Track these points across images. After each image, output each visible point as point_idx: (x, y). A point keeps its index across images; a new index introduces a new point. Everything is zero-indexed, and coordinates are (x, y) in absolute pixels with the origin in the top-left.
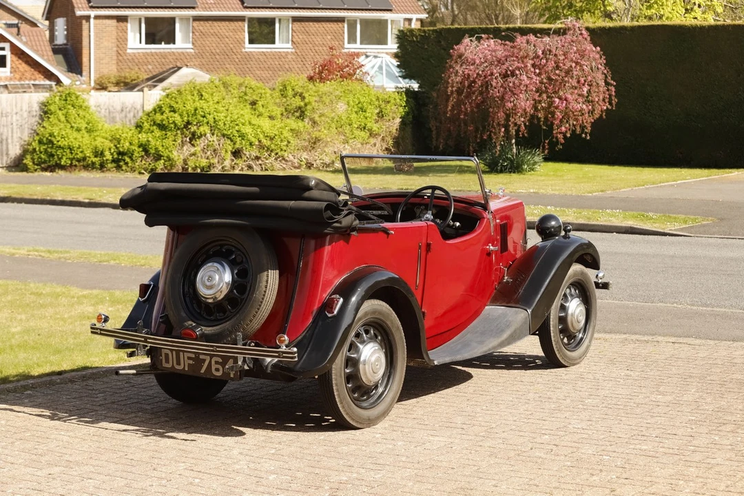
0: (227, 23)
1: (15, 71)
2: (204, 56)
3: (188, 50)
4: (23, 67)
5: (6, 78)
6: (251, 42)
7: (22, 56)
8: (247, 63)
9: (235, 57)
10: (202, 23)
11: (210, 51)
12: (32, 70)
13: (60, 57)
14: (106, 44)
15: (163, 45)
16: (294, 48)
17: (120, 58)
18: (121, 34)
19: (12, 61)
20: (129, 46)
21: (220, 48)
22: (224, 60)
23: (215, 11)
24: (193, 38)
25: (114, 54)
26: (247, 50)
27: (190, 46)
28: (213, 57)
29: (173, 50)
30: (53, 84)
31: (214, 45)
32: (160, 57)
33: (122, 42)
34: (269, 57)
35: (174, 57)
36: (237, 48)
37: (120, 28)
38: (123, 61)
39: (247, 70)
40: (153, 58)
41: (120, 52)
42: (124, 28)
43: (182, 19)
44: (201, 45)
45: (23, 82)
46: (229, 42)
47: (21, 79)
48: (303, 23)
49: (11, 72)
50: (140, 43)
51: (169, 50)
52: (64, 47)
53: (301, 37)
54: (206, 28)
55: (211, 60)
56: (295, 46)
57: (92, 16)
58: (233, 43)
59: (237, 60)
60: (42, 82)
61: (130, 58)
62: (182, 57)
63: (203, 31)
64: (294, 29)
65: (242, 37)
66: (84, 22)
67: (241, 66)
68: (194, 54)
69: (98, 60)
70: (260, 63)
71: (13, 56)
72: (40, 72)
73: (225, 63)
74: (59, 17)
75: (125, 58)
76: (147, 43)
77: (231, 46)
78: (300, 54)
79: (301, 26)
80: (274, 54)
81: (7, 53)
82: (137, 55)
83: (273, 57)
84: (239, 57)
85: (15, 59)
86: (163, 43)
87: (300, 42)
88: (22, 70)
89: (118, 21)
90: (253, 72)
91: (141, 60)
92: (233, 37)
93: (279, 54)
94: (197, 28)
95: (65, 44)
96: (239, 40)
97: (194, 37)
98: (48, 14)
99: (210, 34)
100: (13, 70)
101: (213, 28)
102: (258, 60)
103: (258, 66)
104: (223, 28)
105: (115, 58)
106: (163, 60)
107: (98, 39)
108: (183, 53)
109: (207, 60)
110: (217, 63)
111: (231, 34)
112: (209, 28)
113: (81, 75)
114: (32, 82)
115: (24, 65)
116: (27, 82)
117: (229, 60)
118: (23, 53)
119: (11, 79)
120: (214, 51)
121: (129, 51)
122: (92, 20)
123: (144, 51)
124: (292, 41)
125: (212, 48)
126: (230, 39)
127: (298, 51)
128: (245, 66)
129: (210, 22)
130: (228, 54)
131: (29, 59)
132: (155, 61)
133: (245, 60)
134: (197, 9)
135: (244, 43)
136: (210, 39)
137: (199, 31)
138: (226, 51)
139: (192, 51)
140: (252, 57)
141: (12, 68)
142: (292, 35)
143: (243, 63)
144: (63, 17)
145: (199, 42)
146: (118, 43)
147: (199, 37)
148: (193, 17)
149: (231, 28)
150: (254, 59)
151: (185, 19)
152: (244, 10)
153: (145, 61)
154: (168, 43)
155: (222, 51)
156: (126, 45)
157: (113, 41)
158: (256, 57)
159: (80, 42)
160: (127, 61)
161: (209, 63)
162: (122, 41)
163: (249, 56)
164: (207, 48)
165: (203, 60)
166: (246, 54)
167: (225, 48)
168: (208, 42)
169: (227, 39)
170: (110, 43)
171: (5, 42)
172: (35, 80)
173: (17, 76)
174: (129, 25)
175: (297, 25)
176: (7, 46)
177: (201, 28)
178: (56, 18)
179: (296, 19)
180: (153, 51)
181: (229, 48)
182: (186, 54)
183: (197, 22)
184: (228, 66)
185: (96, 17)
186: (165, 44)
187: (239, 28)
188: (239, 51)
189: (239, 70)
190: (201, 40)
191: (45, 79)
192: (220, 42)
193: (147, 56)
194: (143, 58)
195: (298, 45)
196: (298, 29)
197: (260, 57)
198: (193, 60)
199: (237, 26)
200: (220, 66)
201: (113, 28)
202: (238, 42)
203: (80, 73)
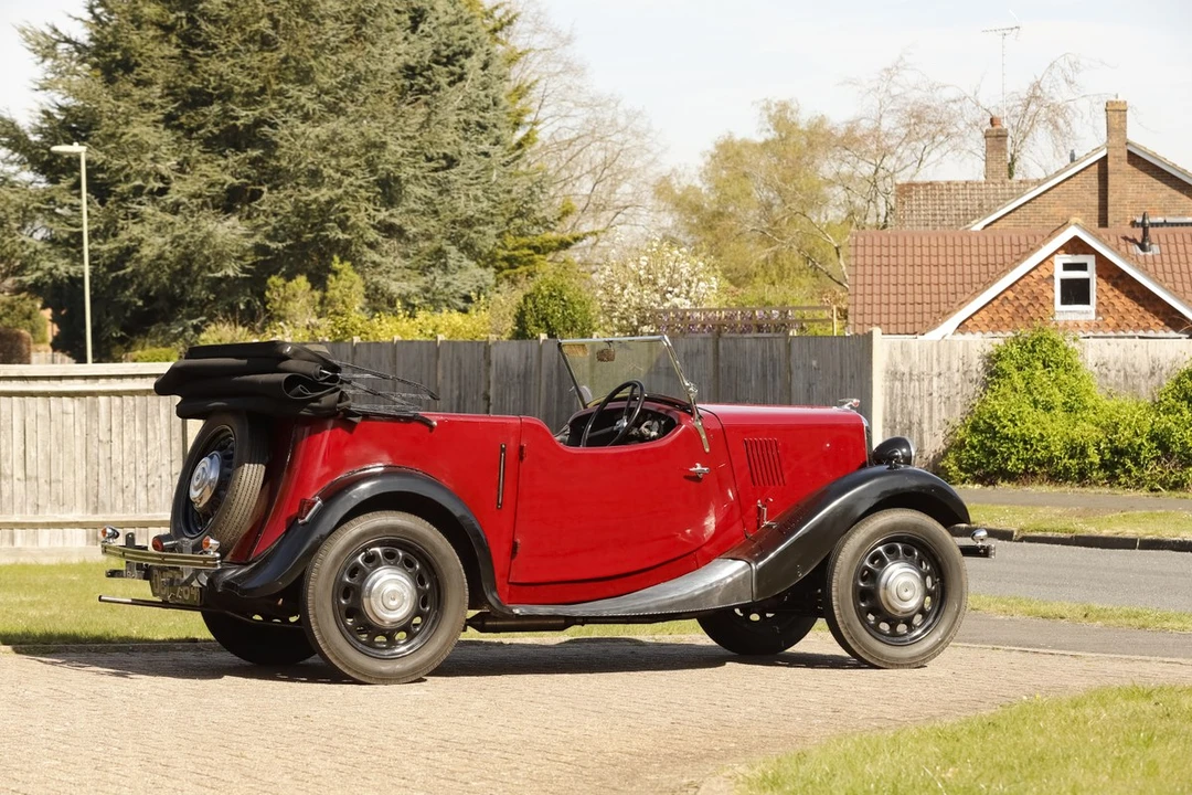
1: (1107, 312)
4: (1123, 303)
5: (1088, 324)
7: (1120, 282)
12: (1141, 309)
19: (1101, 291)
30: (1184, 336)
45: (1122, 334)
47: (1118, 327)
49: (1098, 313)
60: (1162, 334)
71: (1101, 281)
72: (1156, 313)
81: (1090, 274)
85: (1106, 287)
88: (1121, 309)
100: (1101, 310)
114: (1142, 333)
115: (1123, 298)
116: (1131, 333)
118: (1123, 274)
119: (1098, 327)
131: (1134, 288)
141: (1100, 304)
171: (1085, 253)
172: (1147, 329)
173: (1111, 321)
176: (1090, 260)
191: (1168, 328)
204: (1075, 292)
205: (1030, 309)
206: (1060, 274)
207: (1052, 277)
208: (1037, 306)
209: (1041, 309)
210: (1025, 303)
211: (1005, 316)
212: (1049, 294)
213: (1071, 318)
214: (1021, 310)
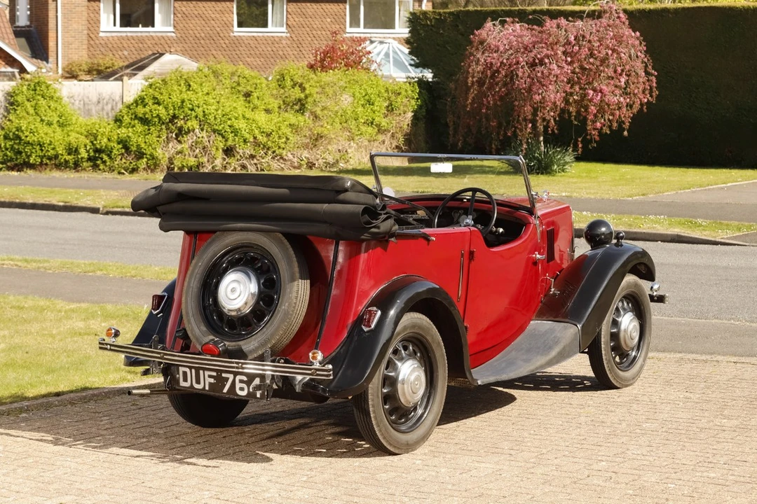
0: (213, 3)
2: (188, 41)
3: (169, 34)
6: (240, 25)
8: (236, 49)
9: (222, 42)
10: (184, 3)
11: (193, 35)
13: (23, 40)
14: (75, 26)
15: (140, 29)
16: (289, 32)
17: (92, 42)
18: (92, 15)
20: (101, 30)
21: (206, 32)
22: (210, 46)
24: (174, 20)
25: (85, 37)
26: (236, 34)
27: (171, 29)
28: (198, 41)
29: (151, 34)
30: (16, 71)
31: (198, 28)
32: (137, 41)
33: (94, 25)
34: (261, 42)
35: (153, 42)
36: (225, 32)
37: (91, 8)
38: (94, 45)
39: (236, 56)
40: (129, 42)
41: (91, 35)
42: (97, 8)
44: (184, 29)
46: (215, 25)
48: (299, 4)
50: (115, 25)
51: (147, 34)
52: (28, 29)
53: (296, 19)
54: (188, 9)
55: (195, 45)
56: (290, 30)
58: (220, 25)
59: (224, 46)
60: (3, 69)
61: (103, 42)
62: (163, 42)
63: (186, 12)
64: (289, 10)
65: (230, 19)
67: (229, 53)
68: (175, 38)
69: (67, 45)
70: (250, 49)
73: (212, 49)
75: (97, 42)
76: (122, 25)
77: (218, 29)
78: (295, 39)
79: (296, 7)
80: (266, 39)
82: (111, 39)
83: (265, 42)
84: (227, 42)
86: (140, 25)
87: (296, 26)
89: (89, 1)
90: (243, 59)
91: (115, 46)
92: (220, 19)
93: (272, 39)
94: (179, 9)
95: (28, 26)
96: (227, 22)
97: (176, 19)
99: (193, 15)
101: (197, 8)
102: (248, 46)
103: (248, 53)
104: (208, 9)
105: (86, 42)
106: (141, 45)
107: (66, 20)
108: (163, 37)
109: (190, 45)
110: (202, 49)
111: (218, 16)
112: (193, 9)
113: (47, 62)
117: (215, 45)
120: (198, 35)
121: (101, 34)
123: (119, 34)
124: (287, 24)
125: (196, 32)
126: (217, 21)
127: (293, 36)
128: (234, 53)
129: (194, 2)
130: (215, 38)
132: (131, 45)
133: (234, 45)
135: (233, 26)
136: (193, 22)
137: (181, 12)
138: (212, 35)
139: (173, 34)
140: (241, 41)
142: (287, 18)
143: (231, 49)
145: (181, 25)
146: (90, 26)
147: (181, 19)
149: (217, 9)
150: (243, 45)
153: (120, 46)
154: (145, 25)
155: (208, 35)
156: (99, 27)
157: (84, 23)
158: (246, 42)
159: (46, 24)
160: (100, 46)
161: (193, 49)
162: (94, 23)
163: (239, 40)
164: (191, 32)
165: (185, 46)
166: (234, 38)
167: (211, 32)
168: (191, 25)
169: (212, 22)
170: (80, 25)
174: (102, 5)
175: (293, 6)
177: (184, 9)
180: (129, 34)
181: (215, 32)
182: (166, 39)
183: (179, 2)
184: (214, 52)
186: (142, 27)
187: (227, 9)
188: (227, 35)
189: (227, 57)
190: (184, 22)
191: (7, 66)
192: (206, 25)
193: (122, 41)
194: (118, 42)
195: (293, 29)
196: (294, 10)
197: (251, 42)
198: (175, 45)
199: (225, 6)
200: (204, 53)
201: (83, 9)
202: (225, 26)
203: (46, 59)
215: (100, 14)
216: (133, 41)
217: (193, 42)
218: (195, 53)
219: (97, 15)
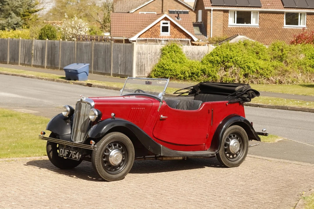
0: (275, 14)
1: (172, 34)
2: (264, 30)
3: (257, 27)
4: (176, 31)
5: (168, 37)
6: (287, 24)
7: (175, 27)
8: (284, 33)
9: (279, 30)
10: (263, 14)
11: (267, 27)
12: (180, 33)
13: (198, 28)
14: (218, 22)
15: (245, 24)
16: (307, 27)
17: (225, 29)
18: (225, 18)
19: (171, 29)
20: (229, 24)
21: (272, 26)
22: (273, 32)
23: (270, 9)
24: (259, 21)
25: (222, 27)
26: (285, 28)
27: (258, 25)
28: (269, 30)
29: (249, 27)
30: (189, 40)
31: (269, 25)
32: (244, 29)
33: (226, 22)
34: (295, 31)
35: (250, 30)
36: (280, 26)
37: (225, 16)
38: (226, 30)
39: (284, 37)
40: (240, 30)
41: (225, 26)
42: (227, 16)
43: (254, 12)
44: (263, 25)
45: (175, 39)
46: (276, 24)
47: (175, 37)
48: (312, 16)
49: (170, 34)
50: (234, 23)
51: (247, 27)
52: (200, 23)
53: (311, 22)
54: (265, 17)
55: (267, 32)
56: (308, 26)
57: (212, 10)
58: (278, 24)
59: (280, 32)
60: (184, 39)
61: (229, 29)
62: (254, 30)
63: (264, 18)
64: (308, 18)
65: (282, 21)
66: (209, 12)
67: (281, 35)
68: (259, 28)
69: (214, 30)
70: (290, 34)
71: (171, 27)
72: (184, 34)
73: (274, 33)
74: (200, 10)
75: (227, 29)
76: (237, 23)
77: (277, 25)
78: (310, 30)
79: (311, 17)
80: (297, 30)
81: (169, 25)
82: (233, 28)
83: (297, 31)
84: (281, 31)
87: (310, 25)
88: (175, 34)
89: (224, 12)
90: (287, 38)
91: (234, 31)
92: (278, 21)
93: (300, 30)
94: (261, 17)
95: (201, 22)
96: (281, 23)
97: (260, 21)
98: (195, 8)
99: (267, 19)
100: (171, 33)
101: (269, 17)
102: (290, 33)
103: (290, 35)
104: (273, 17)
105: (223, 29)
106: (245, 31)
107: (214, 20)
108: (254, 28)
109: (265, 32)
110: (270, 33)
111: (277, 20)
112: (267, 17)
114: (180, 39)
116: (178, 39)
117: (276, 32)
119: (170, 37)
120: (269, 28)
121: (229, 26)
122: (212, 12)
123: (236, 26)
124: (306, 24)
125: (268, 26)
126: (277, 22)
127: (309, 29)
128: (283, 35)
129: (267, 14)
130: (276, 29)
131: (179, 29)
132: (241, 31)
133: (284, 32)
134: (261, 8)
135: (283, 24)
136: (267, 22)
137: (262, 18)
138: (275, 28)
139: (259, 27)
140: (287, 31)
141: (171, 32)
142: (307, 21)
143: (282, 33)
144: (201, 10)
145: (262, 23)
146: (224, 23)
147: (262, 21)
148: (259, 11)
149: (277, 17)
150: (288, 32)
151: (256, 12)
152: (284, 9)
153: (236, 31)
154: (247, 23)
155: (273, 28)
156: (228, 23)
157: (222, 21)
158: (289, 31)
159: (207, 22)
160: (228, 31)
161: (266, 33)
162: (226, 21)
163: (286, 30)
164: (266, 26)
165: (263, 32)
166: (284, 29)
167: (274, 26)
168: (266, 23)
169: (275, 22)
170: (220, 22)
171: (168, 20)
172: (181, 38)
173: (173, 36)
174: (229, 14)
175: (309, 16)
176: (169, 22)
177: (263, 17)
178: (199, 10)
179: (308, 14)
180: (240, 27)
181: (276, 27)
182: (256, 29)
183: (261, 14)
184: (275, 35)
185: (214, 10)
187: (281, 17)
188: (281, 28)
189: (281, 37)
190: (263, 22)
191: (186, 38)
192: (272, 24)
193: (237, 29)
194: (236, 29)
195: (309, 26)
196: (310, 18)
197: (291, 31)
198: (259, 31)
199: (280, 16)
200: (271, 35)
201: (222, 16)
202: (280, 24)
203: (206, 36)
204: (165, 29)
205: (155, 33)
206: (162, 25)
207: (160, 26)
208: (156, 32)
209: (157, 33)
210: (154, 31)
211: (149, 35)
212: (159, 30)
213: (164, 35)
214: (153, 33)
215: (228, 18)
216: (242, 29)
217: (267, 30)
218: (267, 35)
219: (227, 18)
